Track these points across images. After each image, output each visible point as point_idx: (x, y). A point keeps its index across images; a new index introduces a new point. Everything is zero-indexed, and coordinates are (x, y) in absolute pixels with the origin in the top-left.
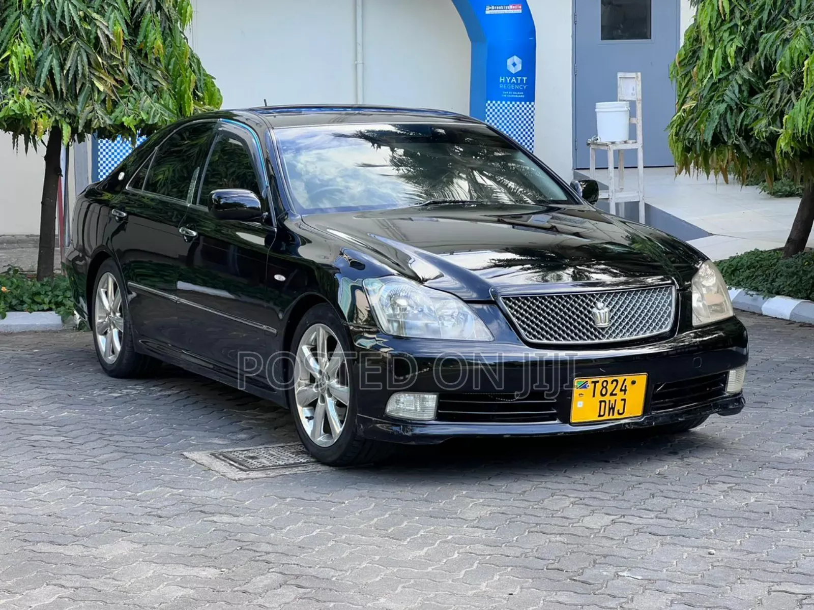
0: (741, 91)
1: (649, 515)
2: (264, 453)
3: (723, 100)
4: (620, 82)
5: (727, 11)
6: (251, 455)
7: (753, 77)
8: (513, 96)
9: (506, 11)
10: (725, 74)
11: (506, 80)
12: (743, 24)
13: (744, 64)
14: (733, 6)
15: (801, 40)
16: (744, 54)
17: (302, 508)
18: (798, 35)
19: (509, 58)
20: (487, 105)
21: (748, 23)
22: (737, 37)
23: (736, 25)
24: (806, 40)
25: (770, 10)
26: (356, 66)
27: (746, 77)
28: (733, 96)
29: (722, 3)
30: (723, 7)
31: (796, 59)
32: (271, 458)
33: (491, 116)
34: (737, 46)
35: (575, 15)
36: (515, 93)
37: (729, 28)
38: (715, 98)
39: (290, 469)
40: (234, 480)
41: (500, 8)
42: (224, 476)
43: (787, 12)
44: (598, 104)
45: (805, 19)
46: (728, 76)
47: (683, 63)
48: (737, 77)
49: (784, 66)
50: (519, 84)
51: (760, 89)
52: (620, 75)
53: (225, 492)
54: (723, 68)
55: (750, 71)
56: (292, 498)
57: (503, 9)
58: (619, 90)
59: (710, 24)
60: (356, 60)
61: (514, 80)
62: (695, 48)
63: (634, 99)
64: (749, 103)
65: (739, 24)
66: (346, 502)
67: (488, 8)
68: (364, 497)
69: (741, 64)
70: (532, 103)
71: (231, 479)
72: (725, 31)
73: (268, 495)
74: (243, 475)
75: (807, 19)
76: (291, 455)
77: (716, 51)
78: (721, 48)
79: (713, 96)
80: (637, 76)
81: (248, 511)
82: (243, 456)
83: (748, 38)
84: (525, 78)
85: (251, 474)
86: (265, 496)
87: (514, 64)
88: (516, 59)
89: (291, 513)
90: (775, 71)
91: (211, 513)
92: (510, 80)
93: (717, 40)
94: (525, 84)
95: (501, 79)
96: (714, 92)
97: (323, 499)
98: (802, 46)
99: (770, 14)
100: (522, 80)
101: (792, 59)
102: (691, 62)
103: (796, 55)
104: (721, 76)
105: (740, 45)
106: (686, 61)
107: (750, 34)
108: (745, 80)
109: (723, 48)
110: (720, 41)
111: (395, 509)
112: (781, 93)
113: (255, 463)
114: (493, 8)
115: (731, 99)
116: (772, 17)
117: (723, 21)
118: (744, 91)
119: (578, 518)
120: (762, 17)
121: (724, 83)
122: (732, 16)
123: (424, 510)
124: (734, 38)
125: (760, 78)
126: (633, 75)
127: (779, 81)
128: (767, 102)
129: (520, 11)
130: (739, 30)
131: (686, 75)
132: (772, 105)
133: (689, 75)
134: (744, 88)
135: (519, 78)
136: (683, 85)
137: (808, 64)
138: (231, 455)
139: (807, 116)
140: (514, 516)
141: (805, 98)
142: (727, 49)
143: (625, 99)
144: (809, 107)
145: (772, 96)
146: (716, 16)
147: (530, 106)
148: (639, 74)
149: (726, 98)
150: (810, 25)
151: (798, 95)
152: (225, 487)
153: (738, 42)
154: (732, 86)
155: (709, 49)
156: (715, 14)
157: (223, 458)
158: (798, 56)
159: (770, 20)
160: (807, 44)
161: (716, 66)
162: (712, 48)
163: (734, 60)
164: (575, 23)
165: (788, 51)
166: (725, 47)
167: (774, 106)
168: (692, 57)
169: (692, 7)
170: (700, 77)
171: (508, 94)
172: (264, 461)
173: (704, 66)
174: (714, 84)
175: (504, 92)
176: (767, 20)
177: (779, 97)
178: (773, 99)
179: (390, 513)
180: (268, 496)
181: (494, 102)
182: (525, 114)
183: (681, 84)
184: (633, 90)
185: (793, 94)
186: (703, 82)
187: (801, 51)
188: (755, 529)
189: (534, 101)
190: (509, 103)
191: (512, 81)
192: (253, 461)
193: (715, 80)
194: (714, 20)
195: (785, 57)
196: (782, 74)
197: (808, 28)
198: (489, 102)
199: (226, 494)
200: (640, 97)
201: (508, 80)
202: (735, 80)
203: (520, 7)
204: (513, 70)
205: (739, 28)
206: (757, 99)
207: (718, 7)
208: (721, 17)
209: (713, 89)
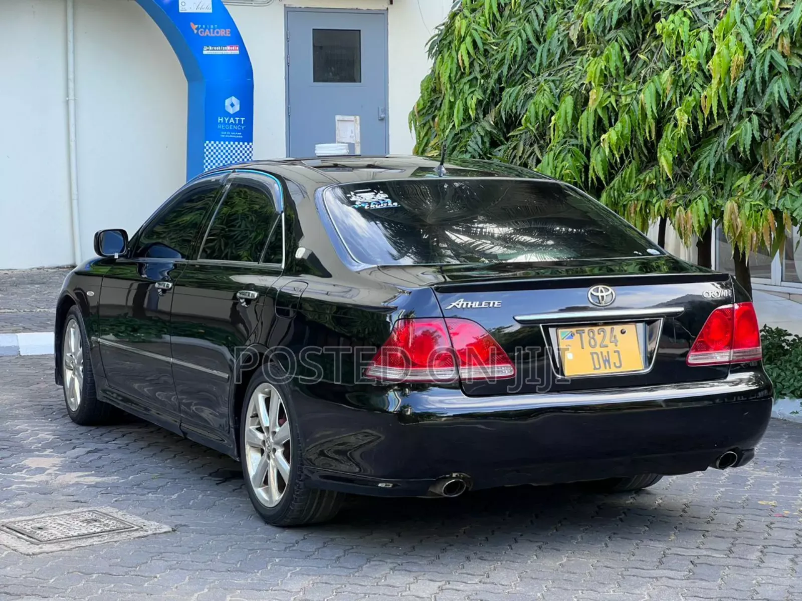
0: (483, 143)
1: (473, 580)
2: (51, 523)
3: (467, 151)
4: (338, 125)
5: (467, 64)
6: (38, 525)
7: (495, 129)
8: (231, 136)
9: (224, 52)
10: (467, 125)
11: (224, 120)
12: (483, 77)
13: (484, 116)
14: (471, 60)
15: (545, 95)
16: (484, 107)
17: (112, 585)
18: (541, 90)
19: (227, 98)
20: (205, 145)
21: (487, 77)
22: (477, 89)
23: (476, 78)
24: (550, 96)
25: (509, 65)
26: (67, 102)
27: (489, 129)
28: (476, 147)
29: (462, 56)
30: (463, 61)
31: (540, 114)
32: (61, 528)
33: (209, 156)
34: (477, 99)
35: (287, 57)
36: (234, 133)
37: (469, 81)
38: (458, 148)
39: (85, 540)
40: (27, 555)
41: (217, 48)
42: (15, 550)
43: (526, 67)
44: (317, 145)
45: (547, 74)
46: (469, 127)
47: (421, 113)
48: (479, 129)
49: (529, 120)
50: (238, 125)
51: (501, 141)
52: (338, 117)
53: (23, 569)
54: (464, 120)
55: (492, 123)
56: (98, 573)
57: (221, 50)
58: (337, 132)
59: (450, 77)
60: (68, 97)
61: (232, 120)
62: (433, 98)
63: (352, 142)
64: (491, 154)
65: (479, 77)
66: (158, 576)
67: (206, 48)
68: (175, 569)
69: (481, 116)
70: (251, 144)
71: (25, 554)
72: (465, 83)
73: (71, 571)
74: (36, 549)
75: (550, 74)
76: (80, 524)
77: (457, 102)
78: (462, 100)
79: (456, 146)
80: (356, 120)
81: (56, 591)
82: (30, 527)
83: (489, 92)
84: (243, 119)
85: (44, 547)
86: (68, 573)
87: (232, 105)
88: (234, 100)
89: (103, 591)
90: (520, 124)
91: (17, 595)
92: (229, 121)
93: (458, 92)
94: (243, 125)
95: (219, 120)
96: (457, 141)
97: (132, 573)
98: (547, 102)
99: (510, 68)
100: (240, 121)
101: (537, 113)
102: (430, 112)
103: (541, 109)
104: (463, 127)
105: (480, 98)
106: (425, 111)
107: (490, 88)
108: (487, 132)
109: (464, 100)
110: (460, 93)
111: (212, 582)
112: (524, 146)
113: (46, 534)
114: (210, 48)
115: (474, 150)
116: (511, 72)
117: (463, 74)
118: (486, 142)
119: (404, 585)
120: (502, 72)
121: (466, 134)
122: (471, 70)
123: (242, 582)
124: (474, 91)
125: (500, 130)
126: (352, 118)
127: (521, 134)
128: (510, 154)
129: (237, 52)
130: (479, 83)
131: (425, 124)
132: (515, 157)
133: (428, 124)
134: (486, 139)
135: (237, 119)
136: (422, 134)
137: (555, 120)
138: (16, 526)
139: (555, 170)
140: (339, 586)
141: (552, 153)
142: (467, 102)
143: (344, 141)
144: (556, 161)
145: (515, 148)
146: (455, 69)
147: (248, 147)
148: (358, 117)
149: (469, 148)
150: (553, 81)
151: (541, 148)
152: (21, 564)
153: (478, 95)
154: (475, 138)
155: (450, 101)
156: (455, 66)
157: (8, 530)
158: (543, 111)
159: (509, 74)
160: (551, 99)
161: (458, 117)
162: (452, 100)
163: (475, 112)
164: (288, 64)
165: (533, 106)
166: (466, 98)
167: (517, 158)
168: (430, 107)
169: (430, 59)
170: (442, 127)
171: (227, 134)
172: (54, 531)
173: (445, 117)
174: (456, 134)
175: (222, 133)
176: (507, 75)
177: (521, 149)
178: (515, 151)
179: (208, 586)
180: (72, 573)
181: (212, 142)
182: (243, 154)
183: (420, 133)
184: (352, 133)
185: (536, 146)
186: (445, 132)
187: (545, 106)
188: (580, 591)
189: (252, 142)
190: (227, 143)
191: (231, 121)
192: (42, 533)
193: (457, 130)
194: (454, 72)
195: (530, 112)
196: (527, 127)
197: (552, 84)
198: (207, 142)
199: (24, 572)
200: (359, 140)
201: (227, 120)
202: (477, 131)
203: (238, 48)
204: (231, 111)
205: (479, 81)
206: (499, 150)
207: (458, 61)
208: (460, 69)
209: (456, 139)
